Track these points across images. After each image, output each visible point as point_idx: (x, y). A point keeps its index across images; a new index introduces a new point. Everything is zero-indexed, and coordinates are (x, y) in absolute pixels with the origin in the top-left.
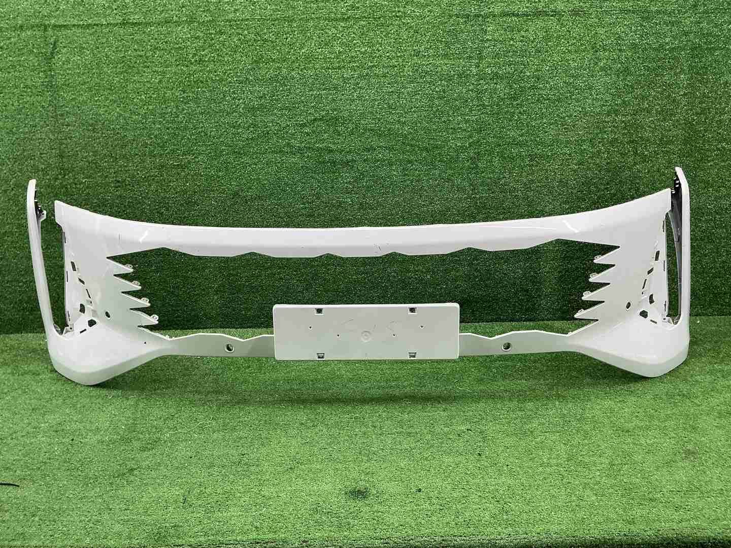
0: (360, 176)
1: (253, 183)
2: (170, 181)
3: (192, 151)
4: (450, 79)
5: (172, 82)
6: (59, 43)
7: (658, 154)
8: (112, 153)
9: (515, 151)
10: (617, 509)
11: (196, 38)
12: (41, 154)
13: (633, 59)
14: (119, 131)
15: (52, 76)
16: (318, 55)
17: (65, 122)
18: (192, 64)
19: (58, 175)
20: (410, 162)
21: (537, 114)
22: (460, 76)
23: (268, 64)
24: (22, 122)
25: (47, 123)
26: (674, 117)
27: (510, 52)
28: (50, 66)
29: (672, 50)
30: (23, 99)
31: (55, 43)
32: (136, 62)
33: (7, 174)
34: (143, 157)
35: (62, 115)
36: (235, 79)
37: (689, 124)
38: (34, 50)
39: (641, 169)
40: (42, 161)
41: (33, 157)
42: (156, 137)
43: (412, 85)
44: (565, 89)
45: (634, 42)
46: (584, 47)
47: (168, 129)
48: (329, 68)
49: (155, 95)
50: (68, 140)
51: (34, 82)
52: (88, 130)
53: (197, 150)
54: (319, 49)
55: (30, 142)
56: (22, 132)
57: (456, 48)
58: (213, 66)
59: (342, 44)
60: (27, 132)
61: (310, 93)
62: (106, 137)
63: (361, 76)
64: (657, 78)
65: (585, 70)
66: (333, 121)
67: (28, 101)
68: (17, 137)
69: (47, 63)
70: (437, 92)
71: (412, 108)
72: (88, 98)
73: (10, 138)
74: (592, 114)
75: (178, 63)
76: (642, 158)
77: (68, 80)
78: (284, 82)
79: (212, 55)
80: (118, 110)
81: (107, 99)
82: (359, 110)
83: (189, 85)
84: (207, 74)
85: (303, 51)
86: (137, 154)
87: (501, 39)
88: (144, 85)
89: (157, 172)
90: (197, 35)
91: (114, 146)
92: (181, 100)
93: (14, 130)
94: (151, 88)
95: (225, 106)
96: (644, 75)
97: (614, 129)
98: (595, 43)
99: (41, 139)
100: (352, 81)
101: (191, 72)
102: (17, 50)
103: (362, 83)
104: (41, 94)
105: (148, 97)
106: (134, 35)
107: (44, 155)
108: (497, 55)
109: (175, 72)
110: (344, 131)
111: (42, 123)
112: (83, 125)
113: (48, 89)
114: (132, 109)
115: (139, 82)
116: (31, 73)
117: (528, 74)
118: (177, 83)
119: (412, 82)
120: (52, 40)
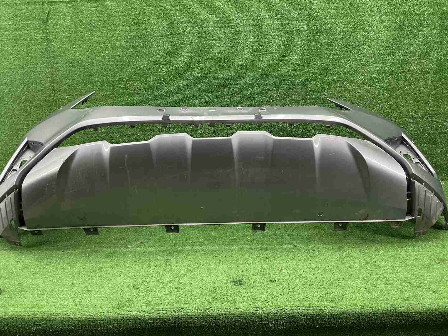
0: (234, 94)
1: (169, 99)
2: (119, 98)
3: (132, 79)
4: (291, 33)
5: (120, 36)
6: (51, 13)
7: (419, 80)
8: (84, 80)
9: (331, 78)
10: (398, 292)
11: (135, 9)
12: (41, 81)
13: (404, 20)
14: (88, 67)
15: (47, 33)
16: (209, 19)
17: (55, 61)
18: (132, 25)
19: (51, 94)
20: (266, 85)
21: (344, 55)
22: (297, 31)
23: (178, 25)
24: (29, 61)
25: (44, 61)
26: (430, 57)
27: (328, 16)
28: (46, 27)
29: (429, 15)
30: (30, 47)
31: (49, 12)
32: (98, 24)
33: (20, 93)
34: (102, 82)
35: (53, 57)
36: (158, 34)
37: (439, 62)
38: (36, 17)
39: (408, 89)
40: (41, 85)
41: (36, 83)
42: (110, 70)
43: (267, 37)
44: (362, 39)
45: (405, 10)
46: (374, 13)
47: (117, 65)
48: (216, 27)
49: (110, 45)
50: (57, 72)
51: (36, 37)
52: (69, 66)
53: (135, 78)
54: (210, 15)
55: (34, 73)
56: (29, 68)
57: (294, 14)
58: (145, 26)
59: (224, 12)
60: (32, 68)
61: (204, 43)
62: (80, 70)
63: (236, 32)
64: (419, 33)
65: (374, 27)
66: (218, 60)
67: (32, 49)
68: (26, 71)
69: (44, 25)
70: (282, 41)
71: (267, 51)
72: (69, 47)
73: (22, 71)
74: (378, 55)
75: (123, 24)
76: (410, 82)
77: (57, 35)
78: (188, 36)
79: (144, 19)
80: (87, 54)
81: (80, 47)
82: (235, 53)
83: (130, 38)
84: (141, 31)
85: (200, 16)
86: (99, 81)
87: (322, 8)
88: (103, 38)
89: (111, 92)
90: (135, 7)
91: (85, 76)
92: (126, 47)
93: (24, 66)
94: (108, 40)
95: (152, 50)
96: (411, 30)
97: (392, 64)
98: (381, 11)
99: (41, 72)
100: (230, 35)
101: (132, 30)
102: (26, 17)
103: (236, 36)
104: (40, 44)
105: (105, 46)
106: (96, 7)
107: (42, 82)
108: (320, 19)
109: (122, 30)
110: (225, 66)
111: (41, 62)
112: (66, 63)
113: (44, 41)
114: (96, 53)
115: (100, 36)
116: (34, 31)
117: (339, 30)
118: (123, 37)
119: (267, 35)
120: (47, 11)
